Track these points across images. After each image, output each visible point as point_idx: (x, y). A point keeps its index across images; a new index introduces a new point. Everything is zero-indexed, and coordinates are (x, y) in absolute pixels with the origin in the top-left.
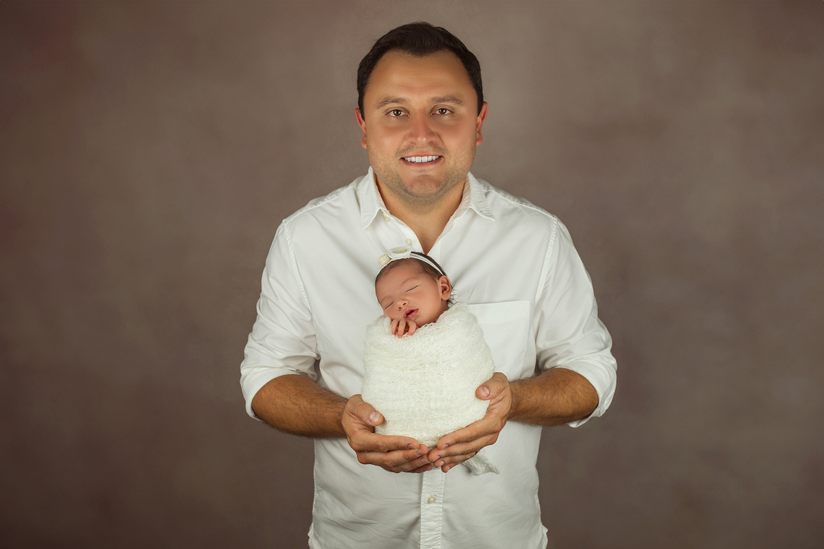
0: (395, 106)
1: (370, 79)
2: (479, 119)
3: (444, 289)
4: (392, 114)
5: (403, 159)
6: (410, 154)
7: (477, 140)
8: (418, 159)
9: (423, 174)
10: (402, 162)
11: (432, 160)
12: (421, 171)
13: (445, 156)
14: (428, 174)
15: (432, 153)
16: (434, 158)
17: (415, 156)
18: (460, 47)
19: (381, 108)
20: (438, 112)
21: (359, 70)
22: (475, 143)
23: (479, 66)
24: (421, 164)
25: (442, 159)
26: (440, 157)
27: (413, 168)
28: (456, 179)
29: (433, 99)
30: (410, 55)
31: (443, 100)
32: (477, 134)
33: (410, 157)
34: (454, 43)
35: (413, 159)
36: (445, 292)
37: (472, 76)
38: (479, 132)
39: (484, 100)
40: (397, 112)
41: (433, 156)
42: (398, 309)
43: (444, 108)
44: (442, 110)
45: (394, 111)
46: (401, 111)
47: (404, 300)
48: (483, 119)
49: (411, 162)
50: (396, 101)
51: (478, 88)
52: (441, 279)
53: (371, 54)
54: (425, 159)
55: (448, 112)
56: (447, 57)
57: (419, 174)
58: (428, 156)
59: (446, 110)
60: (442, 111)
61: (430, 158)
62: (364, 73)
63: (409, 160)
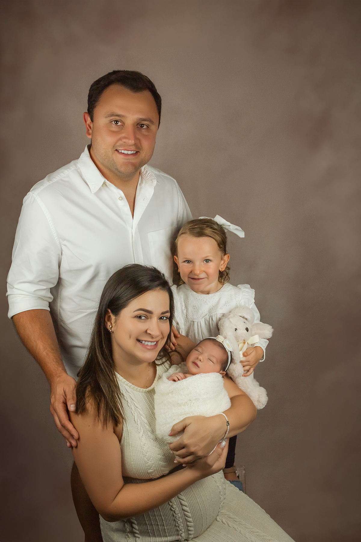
0: (117, 118)
4: (113, 122)
5: (117, 150)
6: (121, 148)
8: (125, 152)
10: (116, 152)
11: (133, 154)
12: (127, 159)
13: (140, 151)
14: (131, 161)
16: (134, 152)
17: (124, 150)
19: (108, 118)
20: (139, 126)
24: (128, 154)
25: (139, 153)
27: (122, 156)
29: (140, 119)
40: (117, 122)
41: (134, 151)
44: (142, 125)
45: (115, 121)
46: (119, 122)
49: (121, 153)
50: (118, 115)
54: (130, 152)
55: (145, 127)
57: (126, 161)
59: (144, 125)
60: (142, 126)
61: (132, 152)
63: (120, 151)
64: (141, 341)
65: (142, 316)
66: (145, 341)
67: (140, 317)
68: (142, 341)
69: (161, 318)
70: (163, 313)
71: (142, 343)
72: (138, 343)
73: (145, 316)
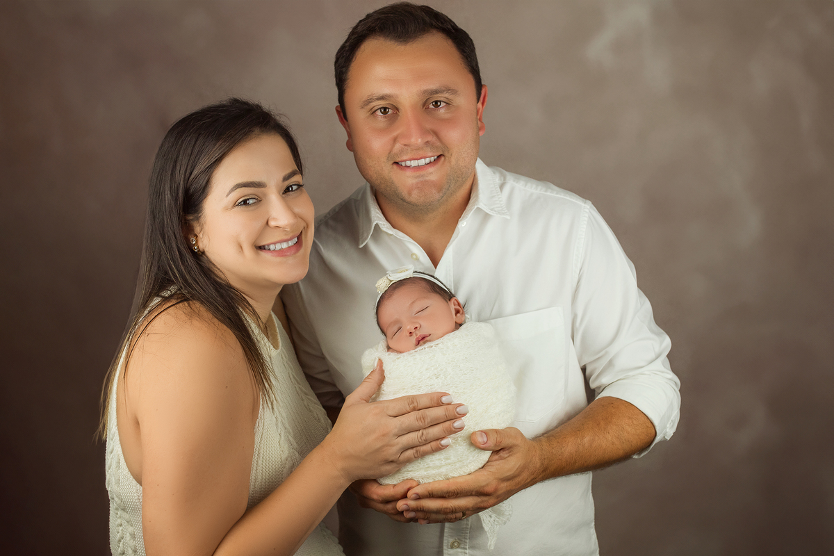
0: (382, 103)
1: (350, 73)
2: (480, 105)
3: (457, 312)
4: (379, 113)
5: (396, 163)
6: (405, 158)
7: (480, 129)
8: (414, 163)
9: (421, 179)
10: (395, 166)
11: (430, 162)
12: (418, 177)
13: (446, 154)
14: (427, 178)
15: (430, 154)
16: (432, 159)
17: (410, 160)
18: (449, 27)
19: (366, 107)
20: (431, 106)
21: (336, 62)
22: (478, 134)
23: (473, 45)
24: (418, 168)
25: (443, 158)
26: (439, 157)
27: (408, 173)
28: (460, 179)
29: (425, 92)
30: (393, 42)
31: (436, 92)
32: (479, 122)
33: (405, 161)
34: (442, 23)
35: (408, 163)
36: (458, 315)
37: (467, 58)
38: (480, 120)
39: (483, 83)
40: (385, 110)
41: (430, 157)
42: (408, 334)
43: (439, 99)
44: (436, 102)
45: (380, 108)
46: (389, 109)
47: (415, 323)
48: (483, 104)
49: (406, 166)
50: (382, 98)
51: (474, 71)
52: (453, 300)
53: (348, 44)
54: (422, 162)
55: (443, 104)
56: (436, 41)
57: (416, 180)
58: (425, 158)
59: (440, 102)
60: (436, 104)
61: (428, 160)
62: (343, 67)
63: (403, 164)
64: (266, 247)
65: (248, 199)
66: (275, 243)
67: (245, 202)
68: (268, 245)
69: (287, 190)
70: (286, 178)
71: (269, 249)
72: (263, 254)
73: (253, 196)
